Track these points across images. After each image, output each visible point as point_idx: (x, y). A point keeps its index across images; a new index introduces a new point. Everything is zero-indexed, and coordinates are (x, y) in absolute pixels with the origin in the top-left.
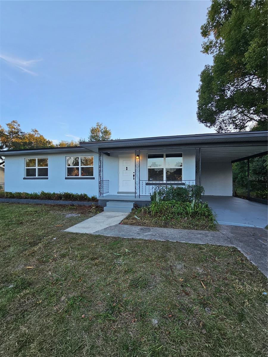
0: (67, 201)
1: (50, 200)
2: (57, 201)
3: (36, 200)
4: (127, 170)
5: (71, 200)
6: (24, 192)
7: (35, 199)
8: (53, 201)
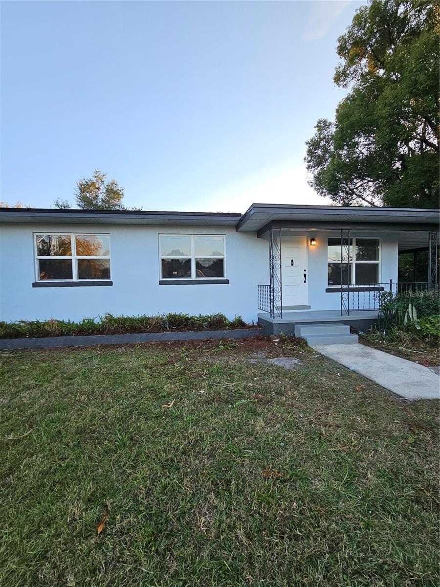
0: (182, 331)
1: (137, 334)
2: (157, 334)
3: (94, 337)
4: (292, 265)
5: (191, 330)
6: (53, 320)
7: (92, 334)
8: (144, 334)
